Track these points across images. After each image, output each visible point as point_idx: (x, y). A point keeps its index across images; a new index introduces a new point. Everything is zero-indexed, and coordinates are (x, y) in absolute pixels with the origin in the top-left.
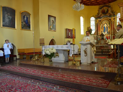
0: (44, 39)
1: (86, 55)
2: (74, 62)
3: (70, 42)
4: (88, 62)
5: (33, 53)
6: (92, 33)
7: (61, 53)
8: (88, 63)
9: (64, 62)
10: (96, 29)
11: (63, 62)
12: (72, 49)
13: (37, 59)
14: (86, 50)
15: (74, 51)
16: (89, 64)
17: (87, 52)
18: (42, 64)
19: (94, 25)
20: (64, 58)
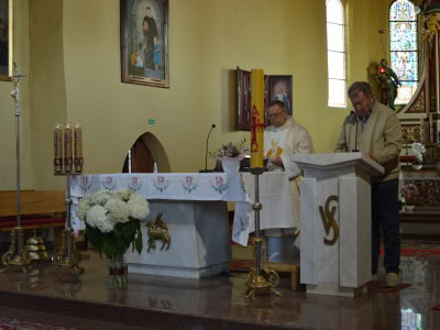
0: (77, 135)
1: (330, 238)
2: (259, 279)
3: (235, 154)
4: (345, 283)
5: (11, 220)
6: (398, 101)
7: (185, 222)
8: (342, 289)
9: (202, 278)
10: (425, 75)
11: (196, 275)
12: (250, 200)
13: (35, 256)
14: (333, 204)
15: (257, 209)
16: (352, 295)
17: (336, 217)
18: (64, 292)
19: (414, 46)
20: (204, 252)
